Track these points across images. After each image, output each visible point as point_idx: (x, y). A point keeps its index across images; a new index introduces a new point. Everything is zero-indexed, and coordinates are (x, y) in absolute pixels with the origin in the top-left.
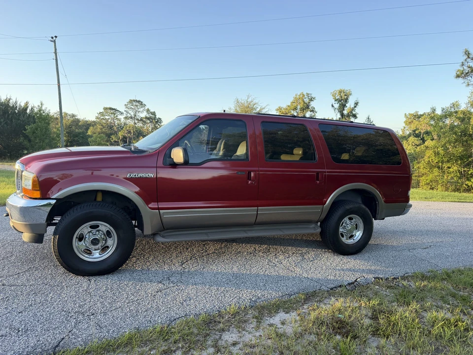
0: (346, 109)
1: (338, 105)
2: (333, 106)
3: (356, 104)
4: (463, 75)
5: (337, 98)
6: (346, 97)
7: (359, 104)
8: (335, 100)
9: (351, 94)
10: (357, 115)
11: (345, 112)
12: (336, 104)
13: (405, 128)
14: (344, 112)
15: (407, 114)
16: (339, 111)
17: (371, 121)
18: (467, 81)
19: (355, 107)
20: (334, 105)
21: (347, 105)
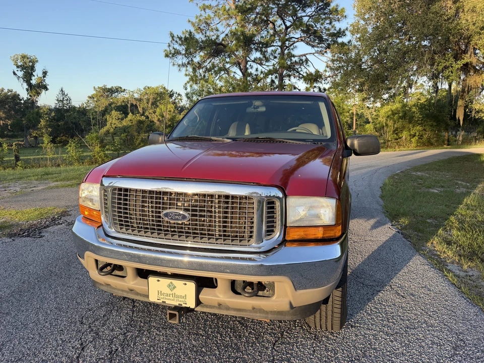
0: (33, 78)
1: (22, 72)
2: (14, 73)
3: (45, 73)
4: (171, 56)
5: (19, 64)
6: (31, 64)
7: (48, 74)
8: (18, 67)
9: (37, 61)
10: (48, 87)
11: (33, 82)
12: (19, 72)
13: (88, 101)
14: (31, 82)
15: (96, 87)
16: (24, 81)
17: (66, 94)
18: (173, 61)
19: (44, 77)
20: (16, 72)
21: (34, 73)
